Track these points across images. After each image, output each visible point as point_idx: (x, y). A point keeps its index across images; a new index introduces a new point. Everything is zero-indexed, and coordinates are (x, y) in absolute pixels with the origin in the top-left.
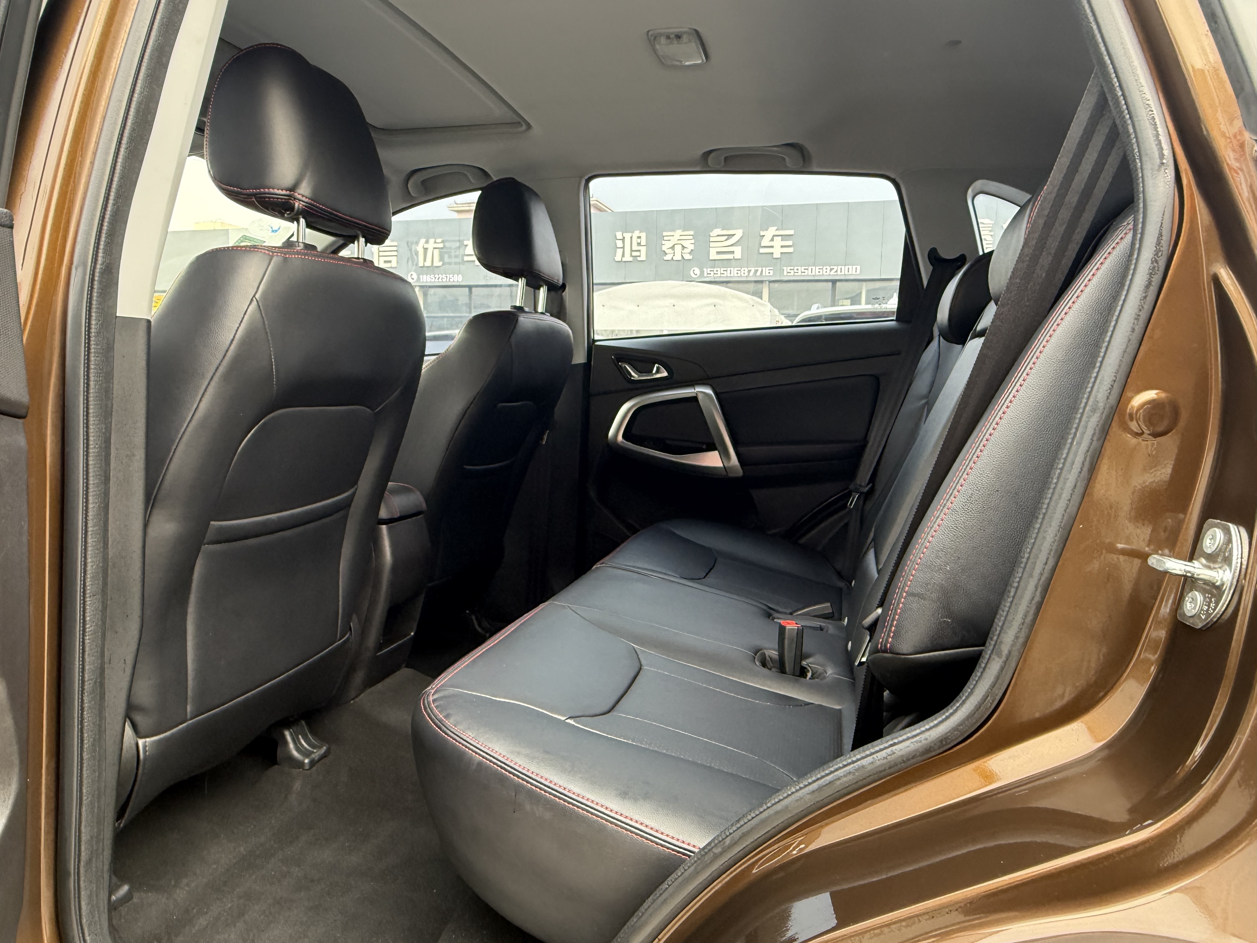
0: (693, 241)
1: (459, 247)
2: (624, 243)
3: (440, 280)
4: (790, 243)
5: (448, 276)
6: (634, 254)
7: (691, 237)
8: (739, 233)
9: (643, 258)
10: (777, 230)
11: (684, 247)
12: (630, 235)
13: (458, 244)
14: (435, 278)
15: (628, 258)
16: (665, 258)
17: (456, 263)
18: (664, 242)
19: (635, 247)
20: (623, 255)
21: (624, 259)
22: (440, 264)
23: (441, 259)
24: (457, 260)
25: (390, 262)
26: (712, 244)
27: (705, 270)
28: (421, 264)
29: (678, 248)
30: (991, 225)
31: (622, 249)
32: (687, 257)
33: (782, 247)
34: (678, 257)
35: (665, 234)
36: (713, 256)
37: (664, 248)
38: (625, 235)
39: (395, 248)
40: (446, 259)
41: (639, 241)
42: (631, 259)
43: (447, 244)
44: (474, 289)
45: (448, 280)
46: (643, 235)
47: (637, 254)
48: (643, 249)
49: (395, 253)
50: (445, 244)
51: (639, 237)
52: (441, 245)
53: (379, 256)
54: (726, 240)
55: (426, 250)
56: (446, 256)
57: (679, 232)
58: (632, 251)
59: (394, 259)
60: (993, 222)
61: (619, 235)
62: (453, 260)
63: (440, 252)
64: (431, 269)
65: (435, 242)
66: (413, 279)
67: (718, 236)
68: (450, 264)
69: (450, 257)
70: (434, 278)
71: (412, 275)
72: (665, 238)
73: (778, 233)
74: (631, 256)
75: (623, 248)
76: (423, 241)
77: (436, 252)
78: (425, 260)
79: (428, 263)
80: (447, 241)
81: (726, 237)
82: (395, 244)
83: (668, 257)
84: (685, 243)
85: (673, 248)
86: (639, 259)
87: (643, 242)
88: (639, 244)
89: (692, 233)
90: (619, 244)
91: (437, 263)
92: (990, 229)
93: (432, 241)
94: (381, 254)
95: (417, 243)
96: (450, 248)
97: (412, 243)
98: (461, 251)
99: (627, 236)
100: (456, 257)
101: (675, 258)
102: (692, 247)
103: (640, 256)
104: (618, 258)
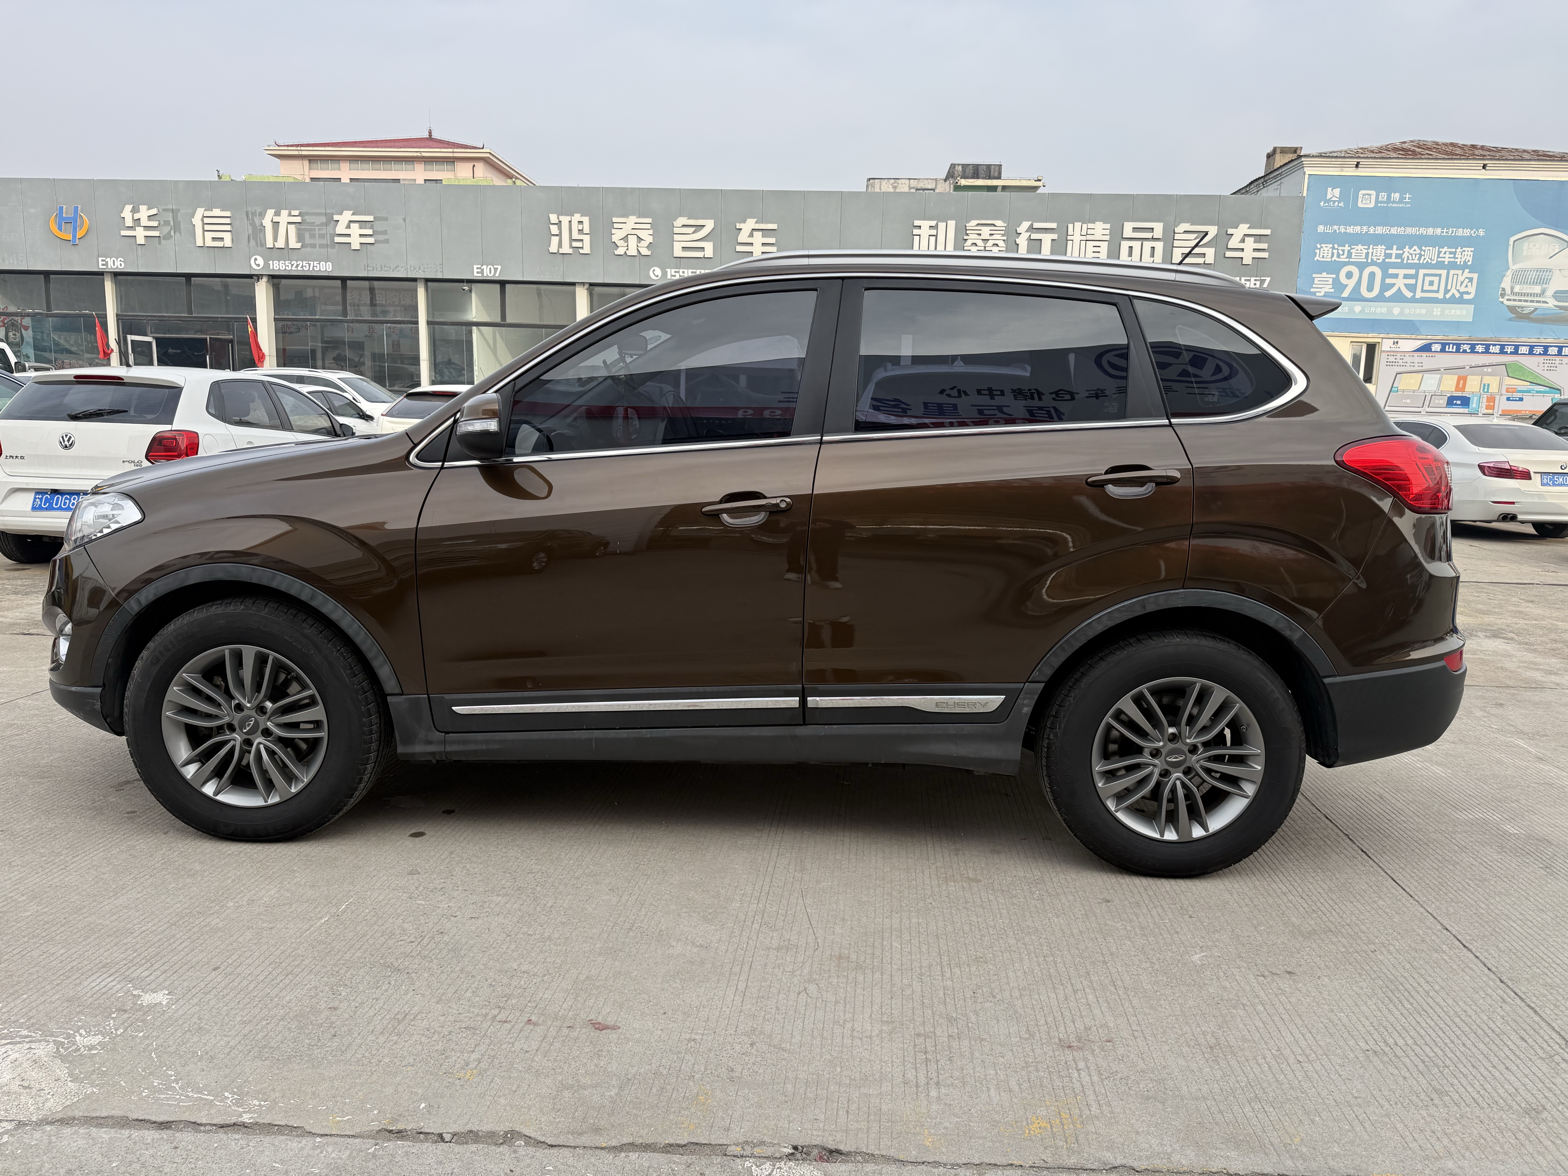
0: (651, 232)
1: (326, 224)
2: (560, 229)
3: (299, 268)
4: (772, 240)
5: (312, 263)
6: (575, 244)
7: (649, 226)
8: (709, 225)
9: (587, 250)
10: (756, 223)
11: (640, 239)
12: (568, 218)
13: (323, 219)
14: (292, 265)
15: (566, 249)
16: (617, 252)
17: (321, 246)
18: (613, 231)
19: (575, 235)
20: (560, 245)
21: (561, 251)
22: (299, 245)
23: (300, 238)
24: (324, 242)
25: (222, 239)
26: (676, 237)
27: (669, 270)
28: (269, 244)
29: (633, 240)
30: (1004, 228)
31: (558, 238)
32: (644, 251)
33: (763, 244)
34: (632, 251)
35: (615, 220)
36: (678, 252)
37: (615, 238)
38: (561, 218)
39: (228, 221)
40: (308, 240)
41: (580, 227)
42: (570, 251)
43: (308, 219)
44: (349, 282)
45: (311, 269)
46: (586, 220)
47: (579, 244)
48: (587, 239)
49: (228, 228)
50: (305, 218)
51: (580, 222)
52: (299, 219)
53: (204, 231)
54: (693, 233)
55: (276, 224)
56: (307, 236)
57: (633, 219)
58: (572, 240)
59: (227, 237)
60: (1005, 225)
61: (553, 218)
62: (318, 241)
63: (298, 230)
64: (285, 252)
65: (290, 215)
66: (258, 265)
67: (684, 226)
68: (313, 246)
69: (312, 236)
70: (290, 265)
71: (256, 259)
72: (616, 226)
73: (758, 226)
74: (571, 247)
75: (559, 235)
76: (270, 213)
77: (292, 229)
78: (275, 239)
79: (281, 244)
80: (307, 214)
81: (694, 229)
82: (228, 214)
83: (620, 251)
84: (641, 234)
85: (625, 239)
86: (581, 251)
87: (587, 229)
88: (581, 231)
89: (649, 220)
90: (554, 229)
91: (294, 244)
92: (1003, 232)
93: (284, 213)
94: (207, 227)
95: (262, 215)
96: (312, 224)
97: (254, 214)
98: (330, 229)
99: (565, 220)
100: (322, 236)
101: (629, 253)
102: (650, 239)
103: (582, 248)
104: (553, 248)
